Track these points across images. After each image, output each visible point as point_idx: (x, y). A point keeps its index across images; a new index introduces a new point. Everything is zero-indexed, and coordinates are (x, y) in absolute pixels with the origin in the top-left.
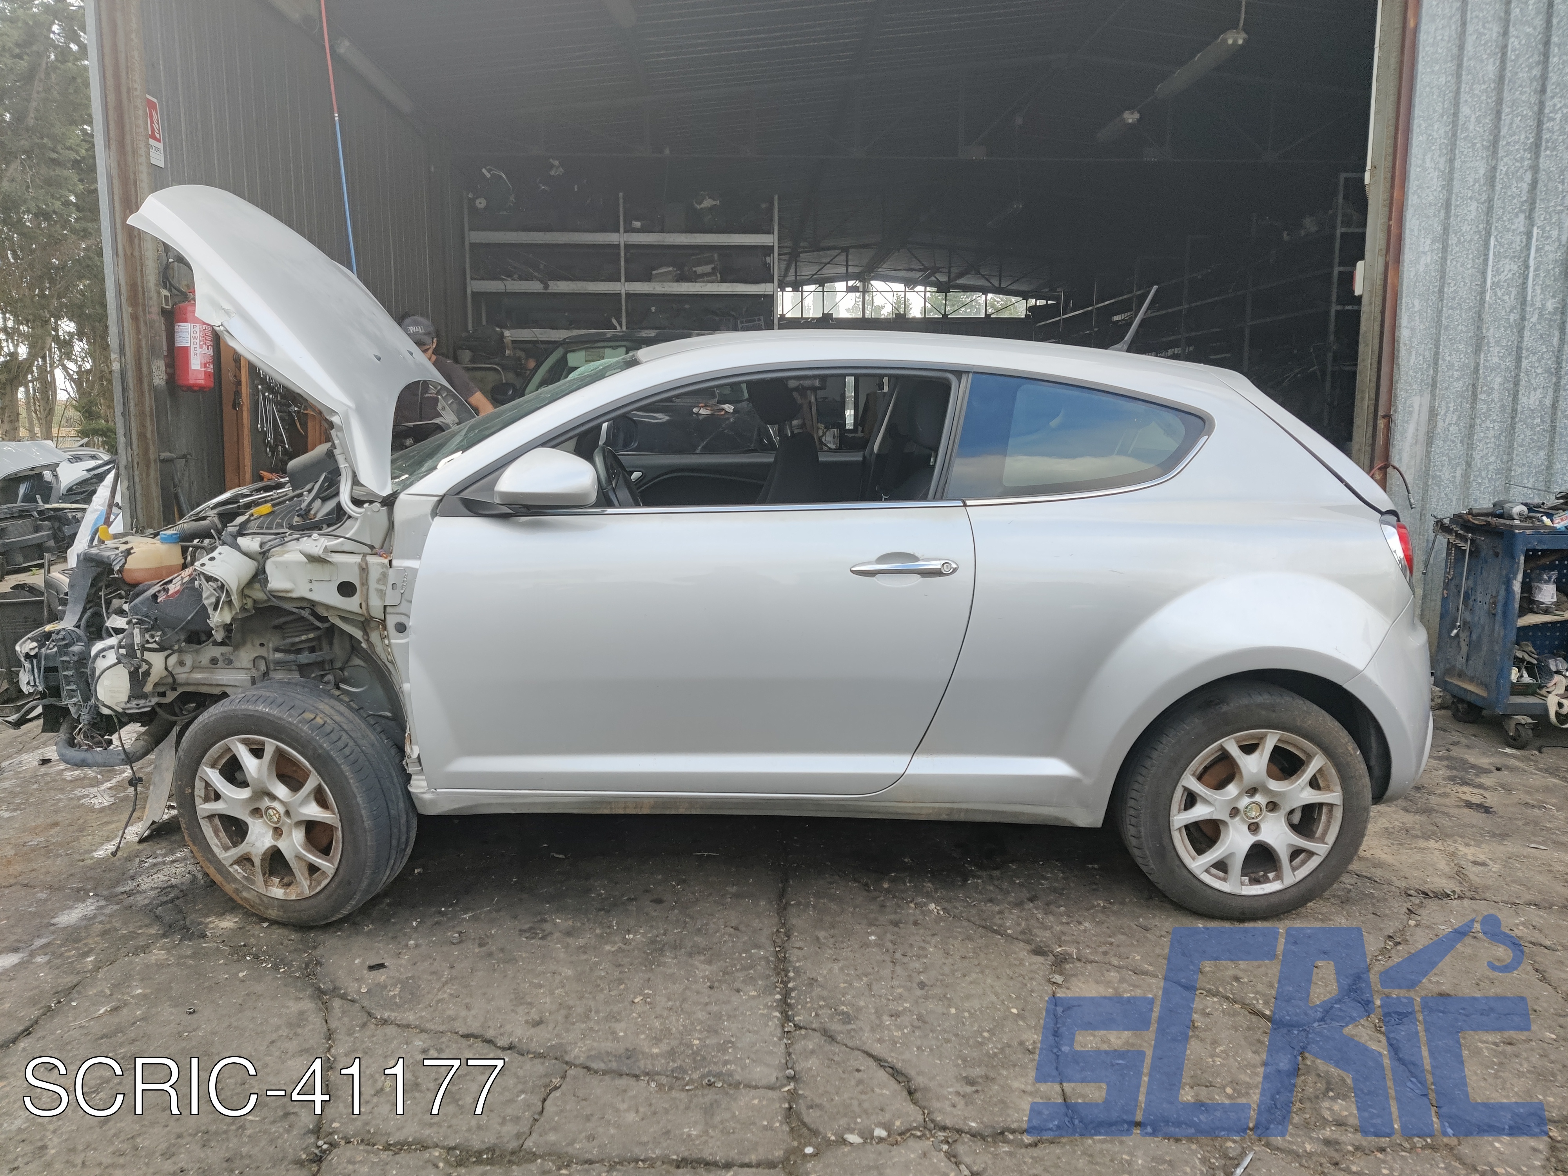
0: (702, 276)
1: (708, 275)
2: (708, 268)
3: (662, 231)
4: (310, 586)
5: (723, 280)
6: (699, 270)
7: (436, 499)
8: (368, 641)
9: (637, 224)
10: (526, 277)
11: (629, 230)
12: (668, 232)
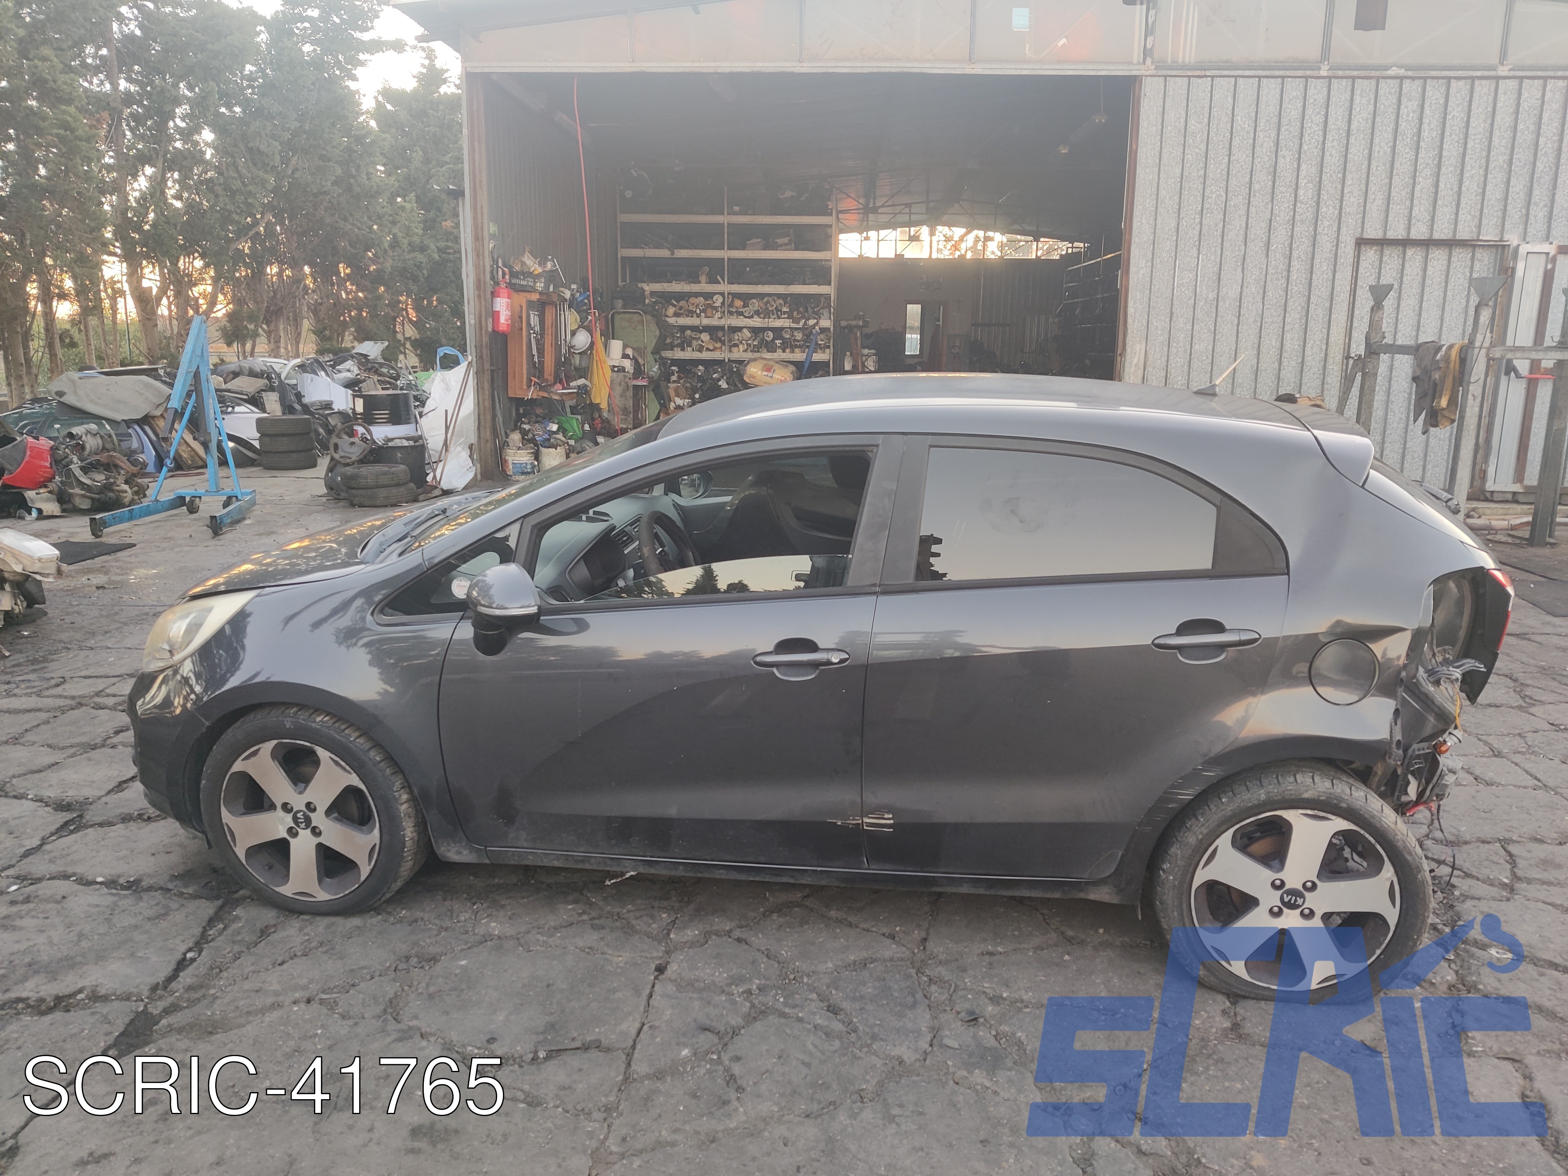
0: (781, 245)
1: (786, 245)
2: (785, 240)
3: (755, 214)
5: (796, 249)
6: (780, 242)
9: (737, 209)
10: (659, 247)
11: (732, 213)
12: (758, 215)
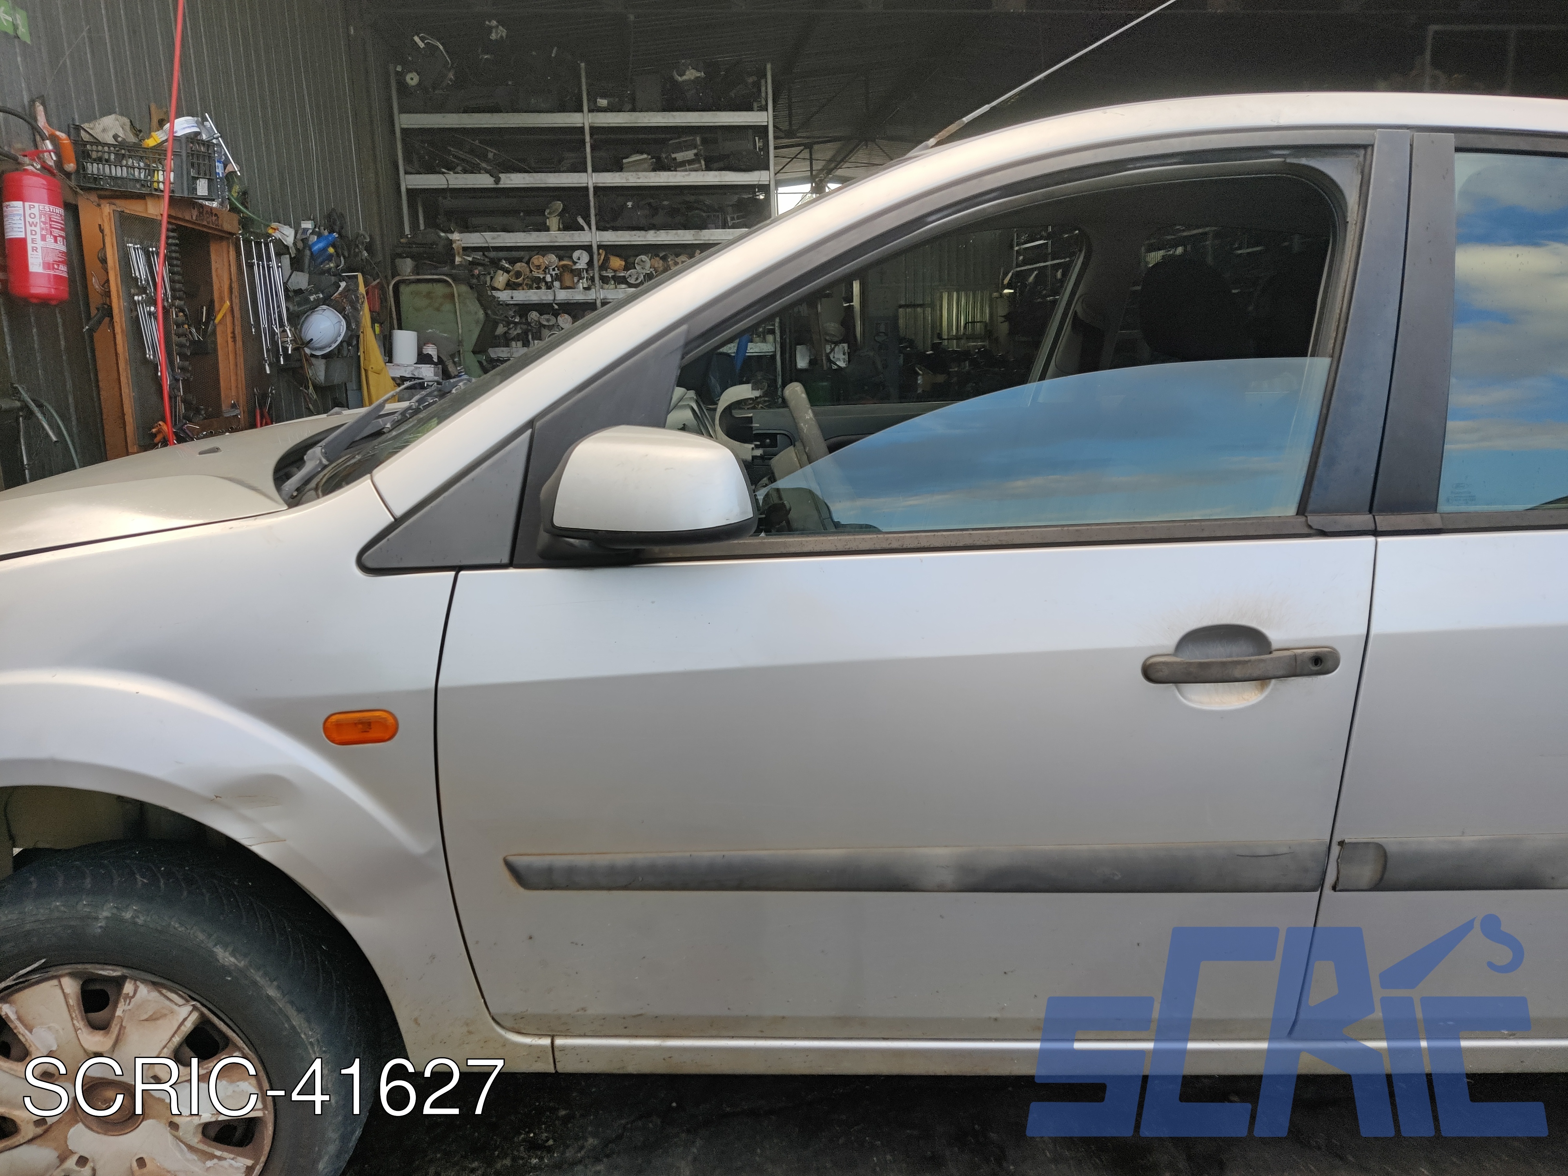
0: (683, 163)
1: (690, 162)
2: (690, 154)
3: (633, 110)
5: (708, 168)
6: (680, 156)
9: (603, 102)
10: (471, 169)
11: (595, 109)
12: (641, 111)
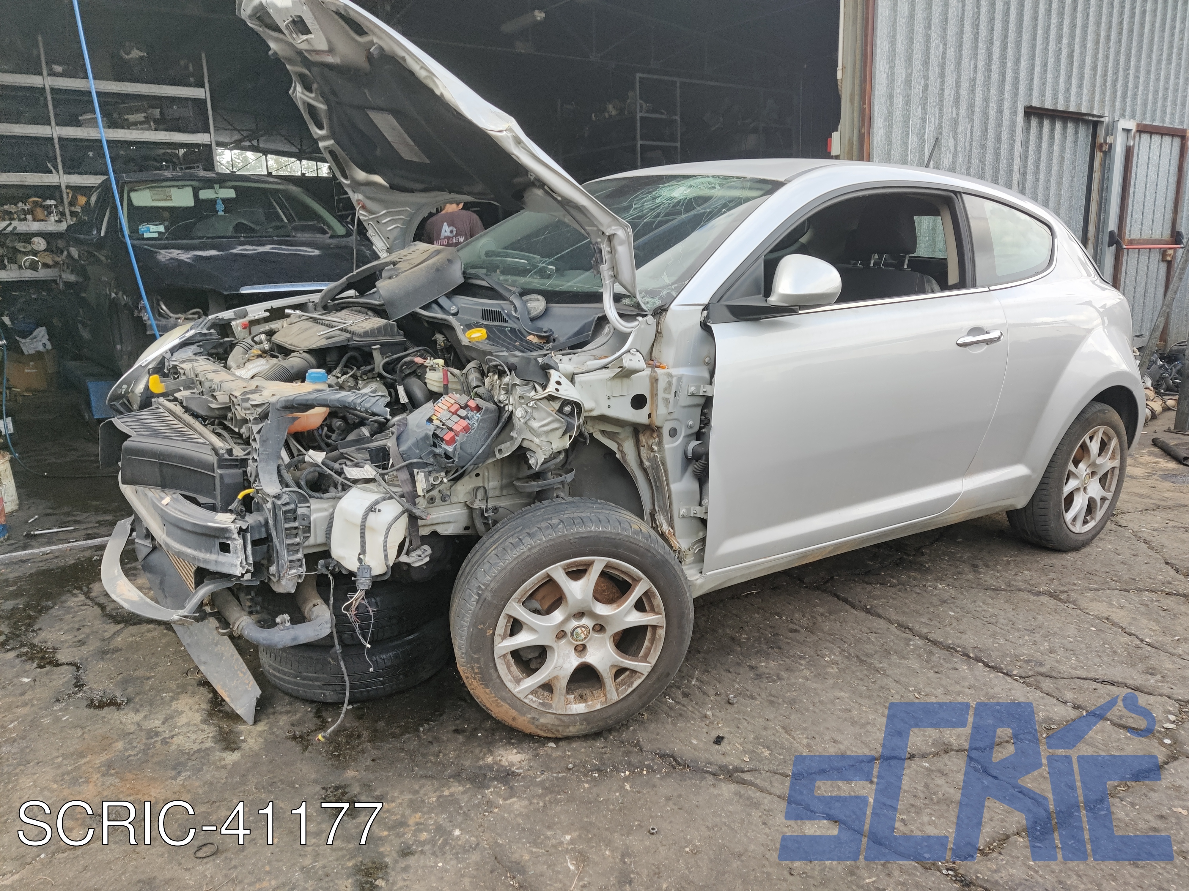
0: (134, 123)
1: (142, 122)
2: (138, 116)
4: (608, 402)
7: (702, 307)
8: (622, 452)
9: (59, 68)
11: (53, 74)
